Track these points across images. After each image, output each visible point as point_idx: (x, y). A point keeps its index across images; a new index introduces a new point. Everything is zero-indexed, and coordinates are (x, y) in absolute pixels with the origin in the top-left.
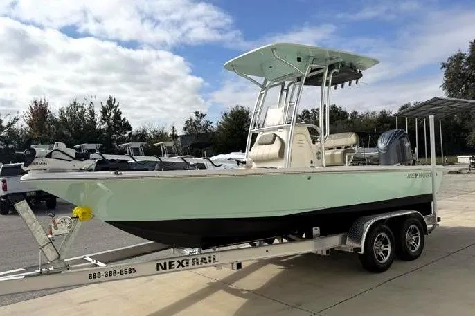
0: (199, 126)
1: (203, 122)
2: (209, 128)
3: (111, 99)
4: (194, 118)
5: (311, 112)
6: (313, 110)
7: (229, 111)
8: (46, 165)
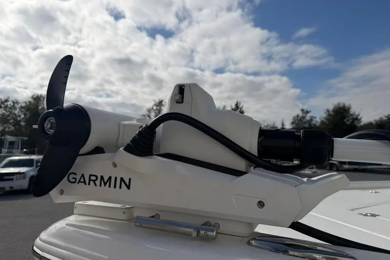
0: (304, 121)
1: (308, 117)
2: (314, 122)
3: (237, 103)
4: (301, 114)
7: (331, 108)
8: (128, 187)
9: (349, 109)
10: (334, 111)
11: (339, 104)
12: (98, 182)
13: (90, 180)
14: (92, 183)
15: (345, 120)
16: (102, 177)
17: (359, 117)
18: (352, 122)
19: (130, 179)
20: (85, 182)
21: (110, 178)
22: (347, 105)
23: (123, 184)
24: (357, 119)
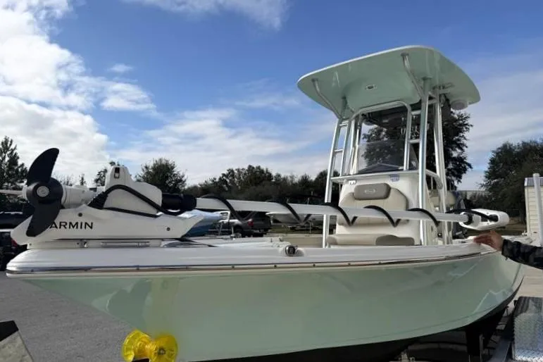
3: (6, 141)
5: (236, 172)
6: (238, 170)
7: (151, 164)
8: (91, 227)
9: (173, 168)
10: (154, 168)
11: (161, 160)
12: (68, 226)
13: (60, 225)
14: (62, 227)
15: (167, 182)
16: (71, 223)
17: (183, 179)
18: (175, 185)
19: (92, 224)
20: (56, 227)
21: (77, 223)
22: (170, 162)
23: (87, 226)
24: (181, 181)
